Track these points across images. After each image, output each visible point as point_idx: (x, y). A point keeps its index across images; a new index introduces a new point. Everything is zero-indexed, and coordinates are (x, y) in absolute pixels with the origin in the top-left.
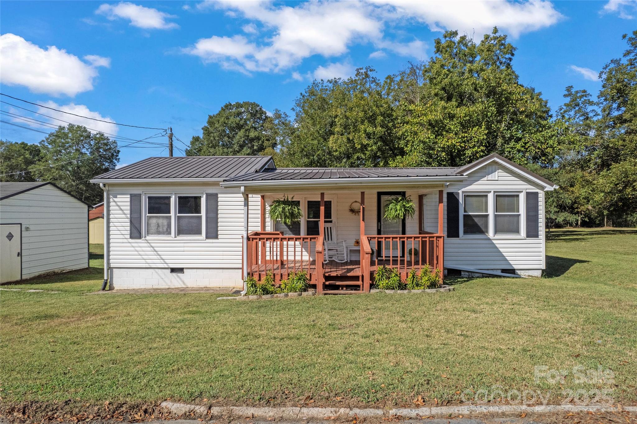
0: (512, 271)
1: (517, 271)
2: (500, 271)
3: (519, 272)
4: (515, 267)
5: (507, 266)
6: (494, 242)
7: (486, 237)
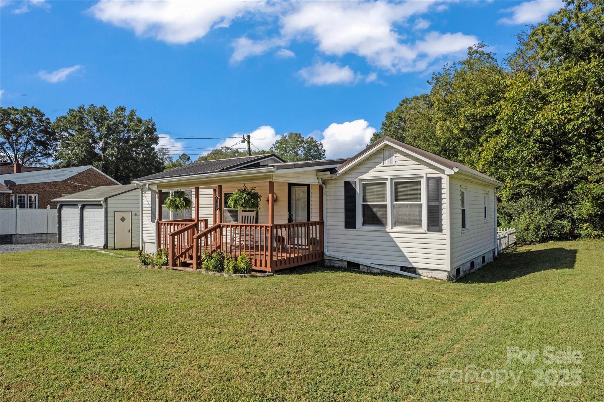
0: (413, 270)
1: (418, 270)
2: (399, 268)
3: (420, 271)
4: (415, 265)
5: (405, 263)
6: (392, 235)
7: (384, 229)
